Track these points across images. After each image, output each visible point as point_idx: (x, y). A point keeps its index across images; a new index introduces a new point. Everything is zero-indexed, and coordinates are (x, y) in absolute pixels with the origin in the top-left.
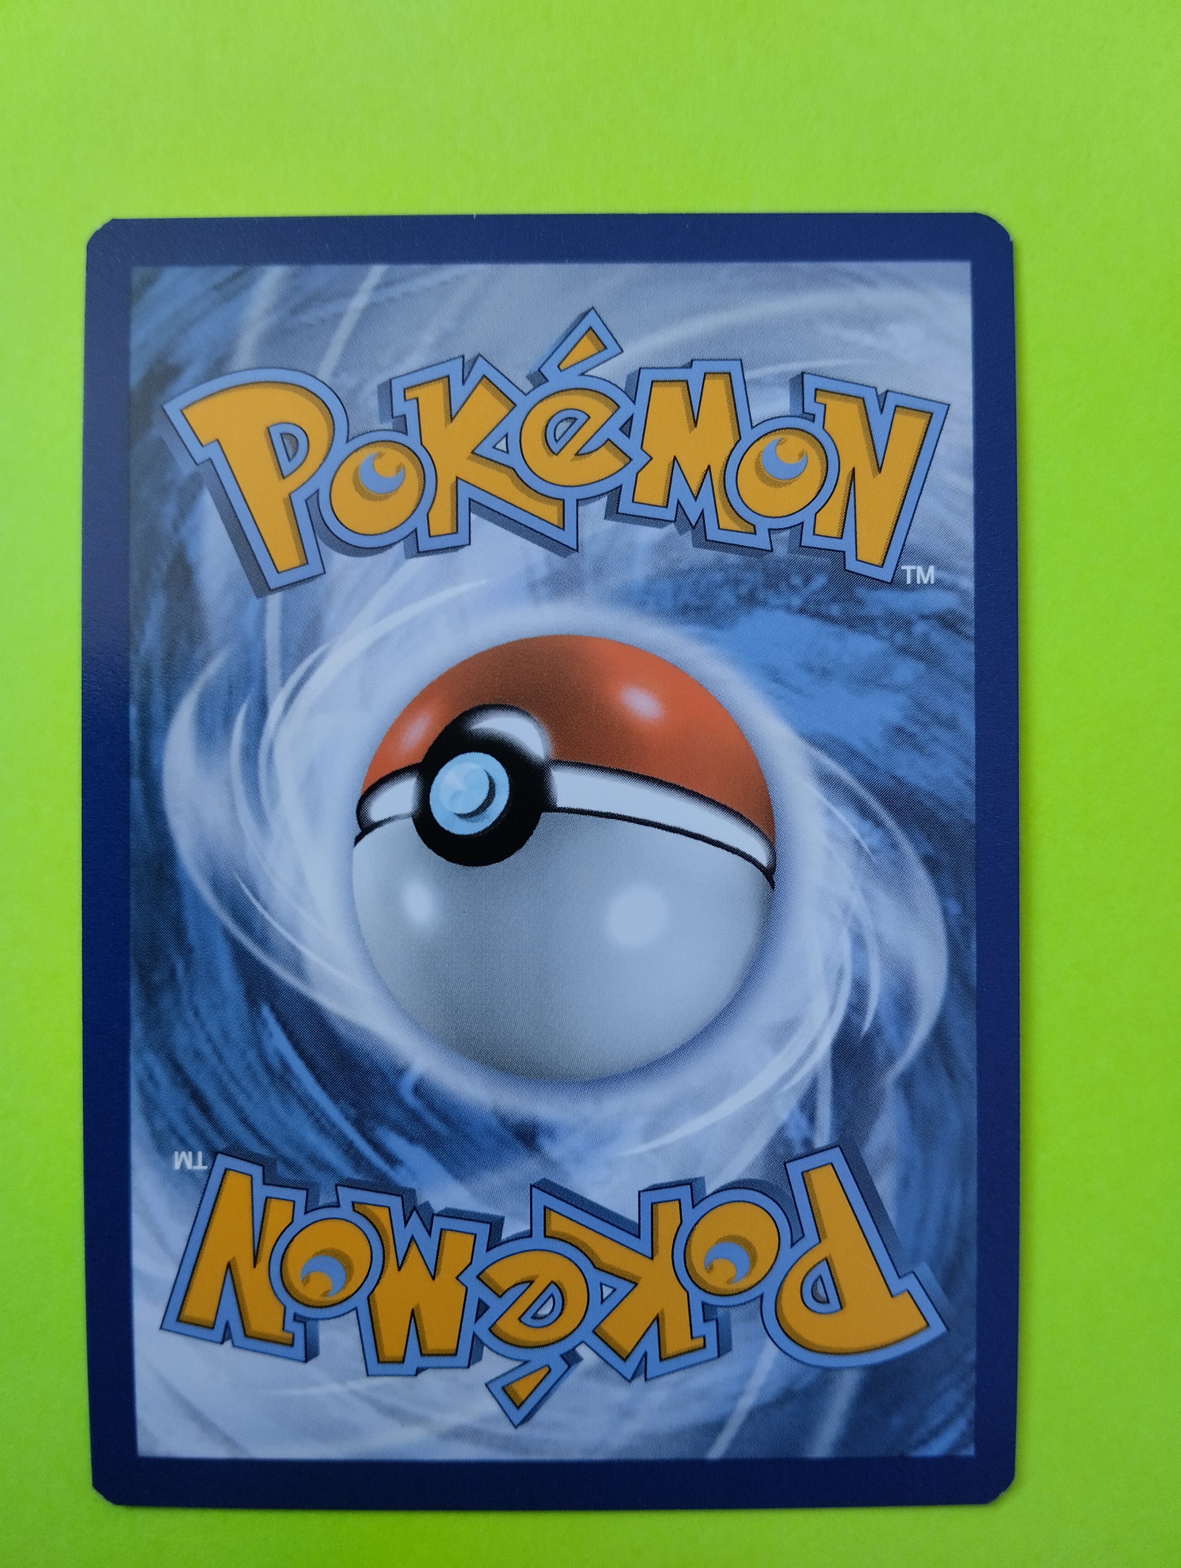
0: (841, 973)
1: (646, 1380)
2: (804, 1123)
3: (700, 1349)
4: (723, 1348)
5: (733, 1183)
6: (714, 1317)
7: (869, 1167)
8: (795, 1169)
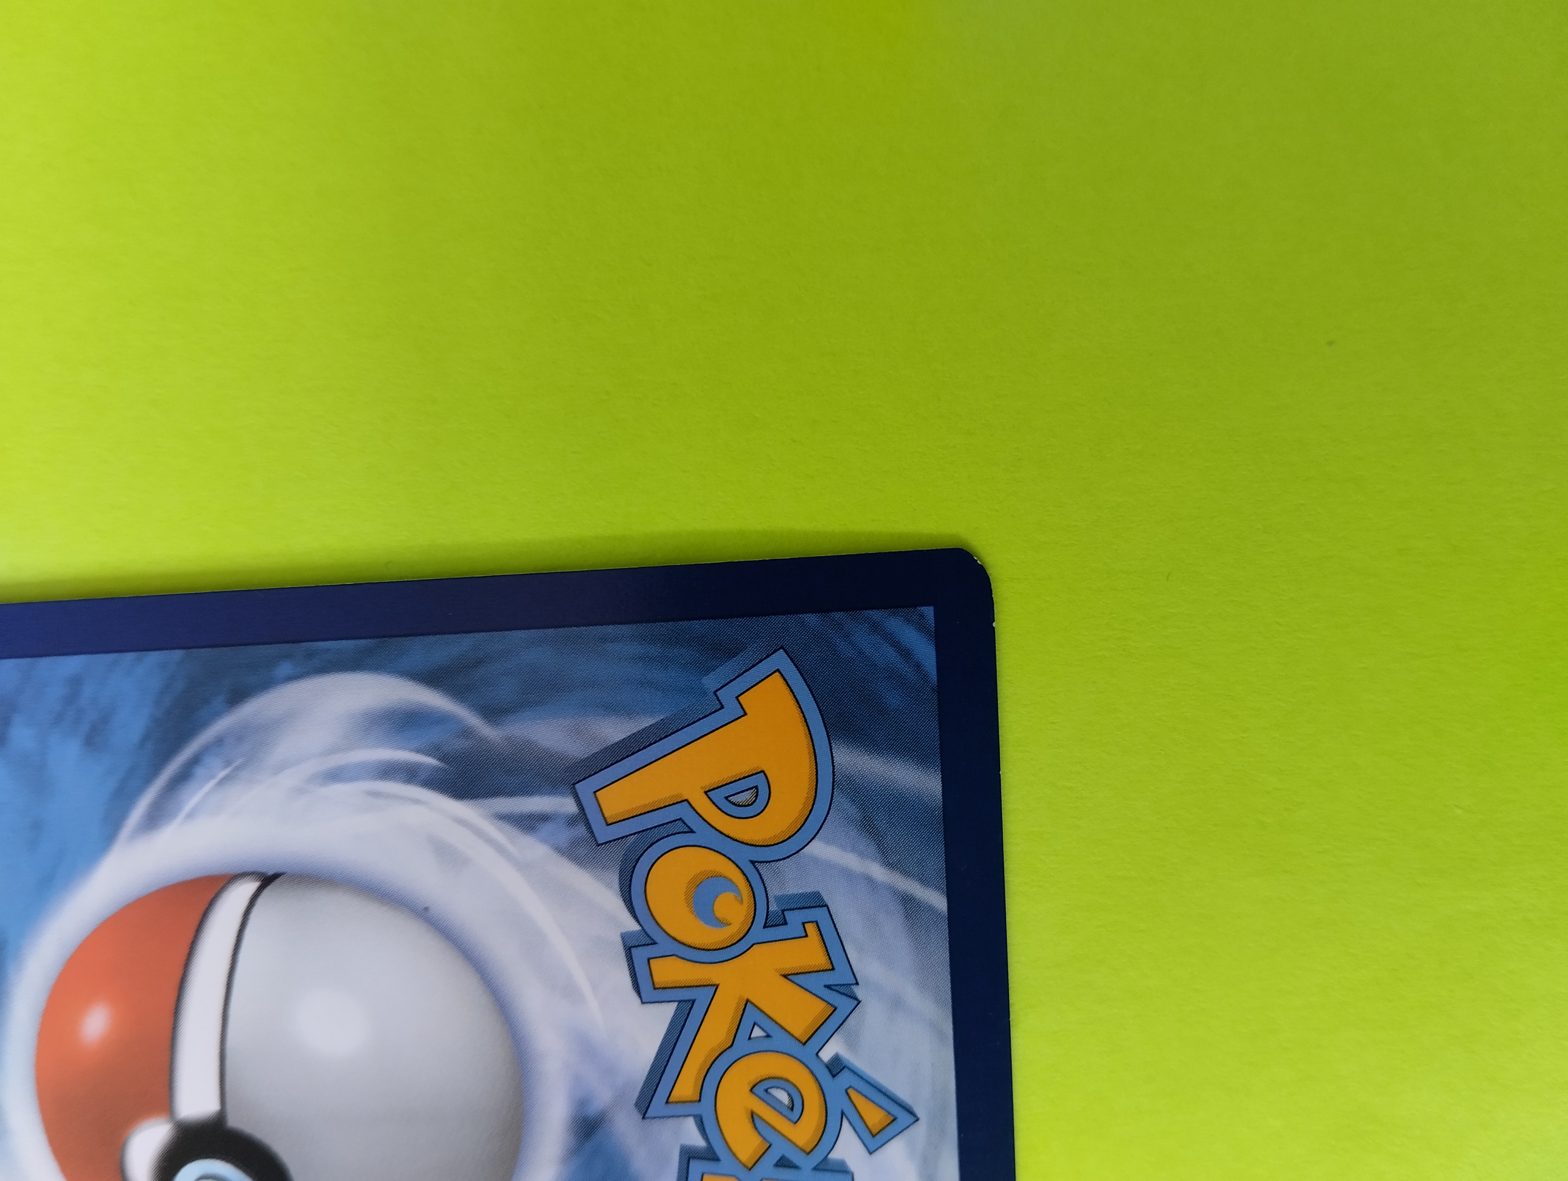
4: (816, 902)
5: (624, 900)
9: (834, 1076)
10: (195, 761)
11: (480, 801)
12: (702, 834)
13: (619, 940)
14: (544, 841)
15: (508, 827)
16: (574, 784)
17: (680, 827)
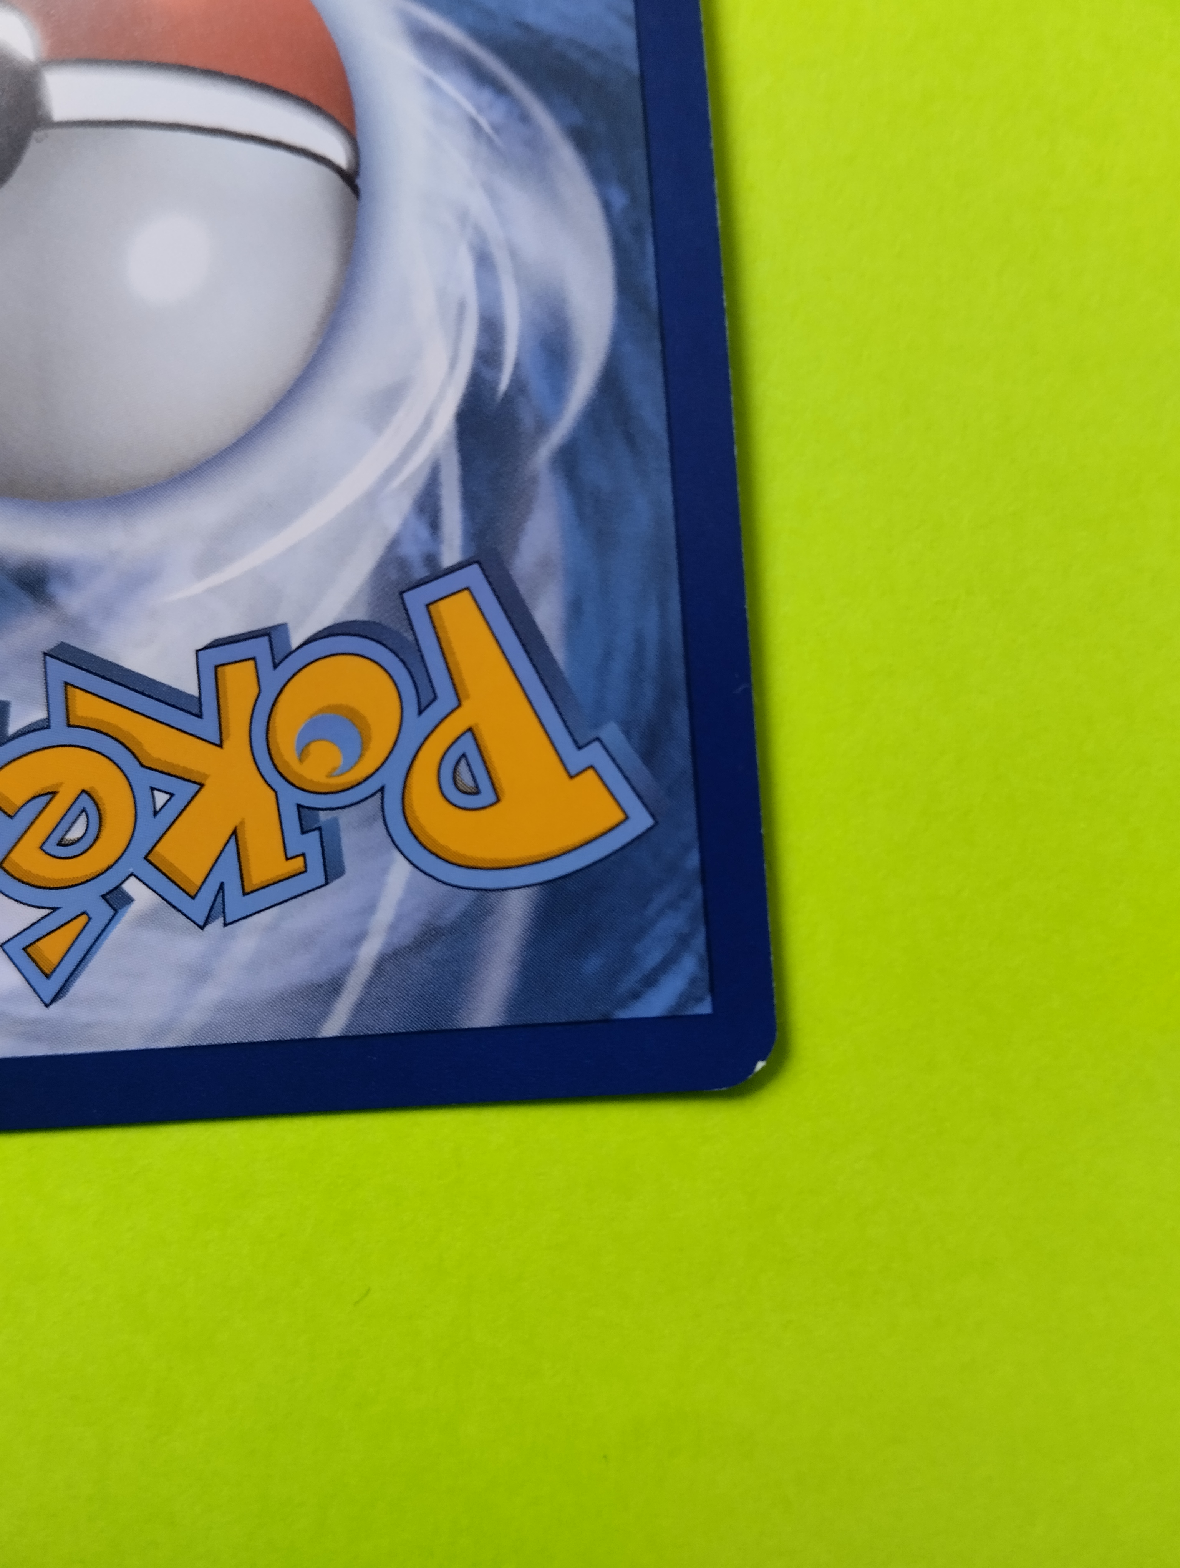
0: (462, 307)
1: (226, 925)
2: (424, 532)
3: (301, 873)
6: (316, 826)
7: (522, 588)
8: (415, 600)
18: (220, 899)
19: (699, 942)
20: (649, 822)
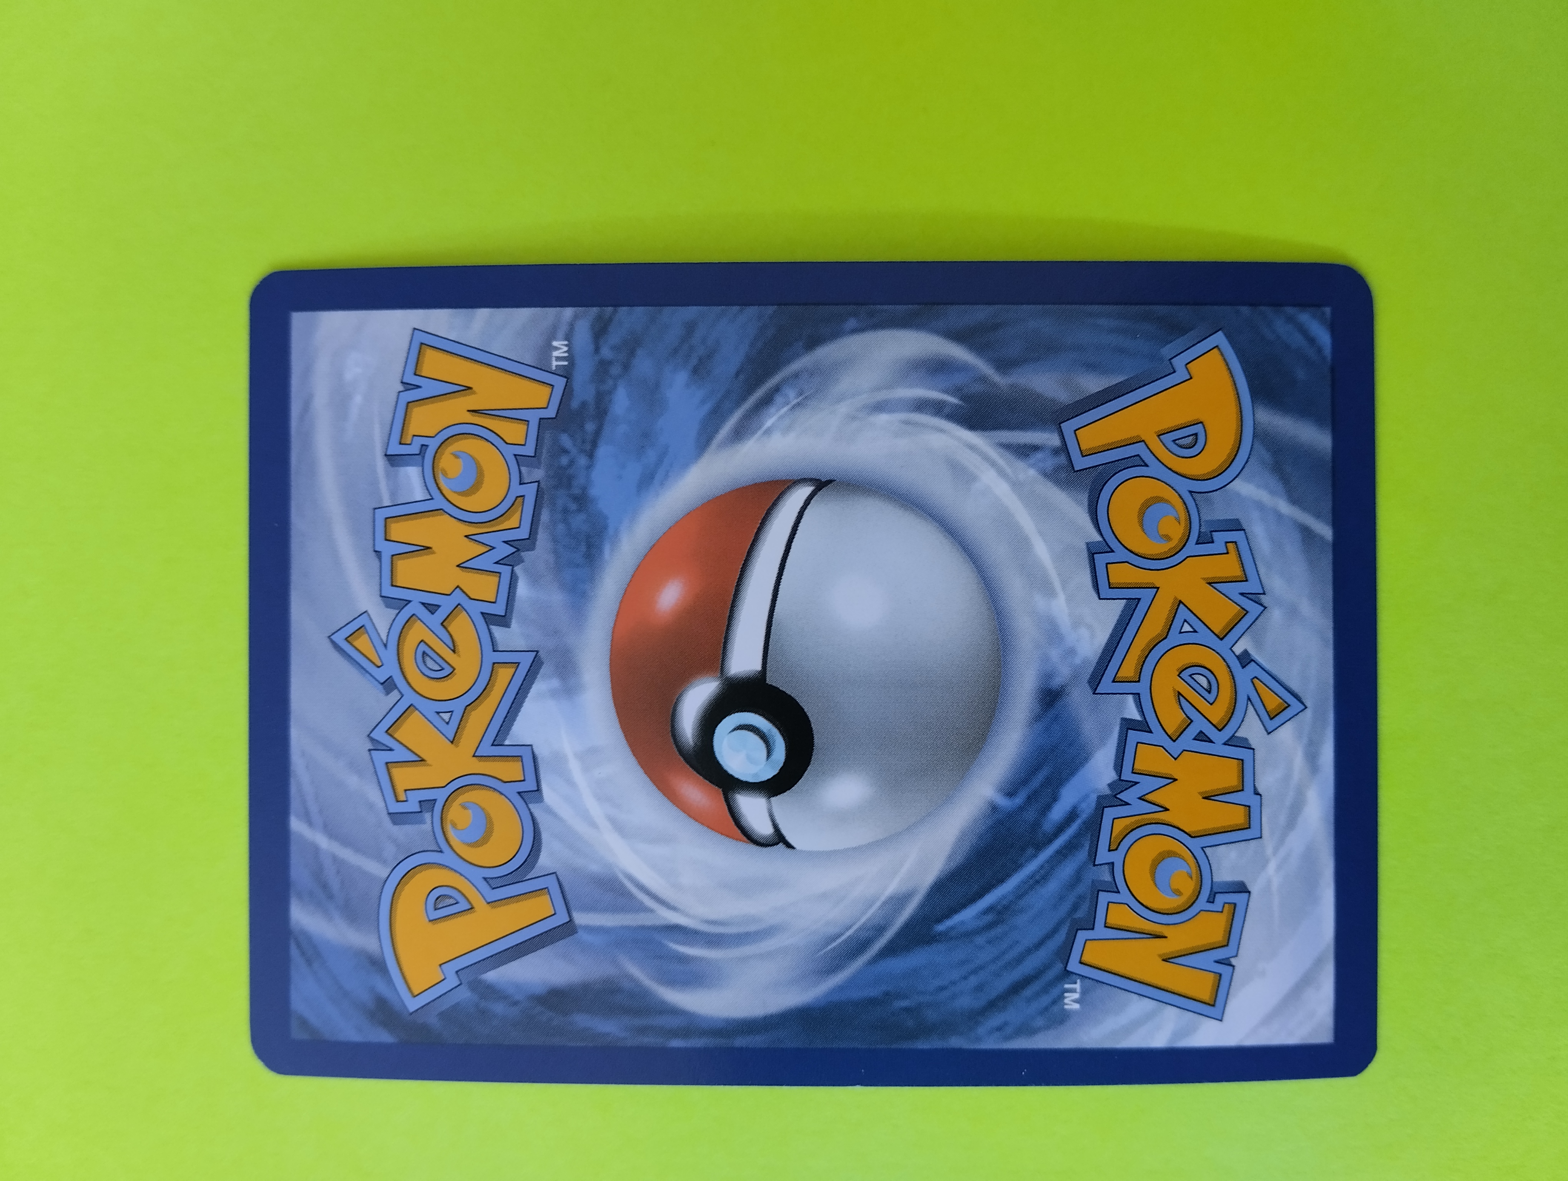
9: (1243, 667)
10: (777, 389)
11: (987, 434)
12: (1154, 468)
13: (1085, 547)
14: (1032, 466)
15: (1008, 455)
16: (1060, 423)
17: (1137, 461)
18: (1250, 596)
19: (1290, 310)
20: (1220, 334)
